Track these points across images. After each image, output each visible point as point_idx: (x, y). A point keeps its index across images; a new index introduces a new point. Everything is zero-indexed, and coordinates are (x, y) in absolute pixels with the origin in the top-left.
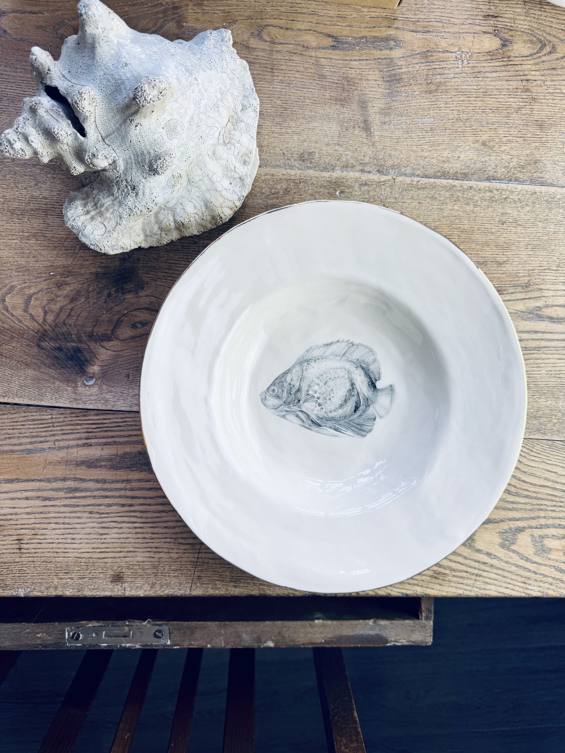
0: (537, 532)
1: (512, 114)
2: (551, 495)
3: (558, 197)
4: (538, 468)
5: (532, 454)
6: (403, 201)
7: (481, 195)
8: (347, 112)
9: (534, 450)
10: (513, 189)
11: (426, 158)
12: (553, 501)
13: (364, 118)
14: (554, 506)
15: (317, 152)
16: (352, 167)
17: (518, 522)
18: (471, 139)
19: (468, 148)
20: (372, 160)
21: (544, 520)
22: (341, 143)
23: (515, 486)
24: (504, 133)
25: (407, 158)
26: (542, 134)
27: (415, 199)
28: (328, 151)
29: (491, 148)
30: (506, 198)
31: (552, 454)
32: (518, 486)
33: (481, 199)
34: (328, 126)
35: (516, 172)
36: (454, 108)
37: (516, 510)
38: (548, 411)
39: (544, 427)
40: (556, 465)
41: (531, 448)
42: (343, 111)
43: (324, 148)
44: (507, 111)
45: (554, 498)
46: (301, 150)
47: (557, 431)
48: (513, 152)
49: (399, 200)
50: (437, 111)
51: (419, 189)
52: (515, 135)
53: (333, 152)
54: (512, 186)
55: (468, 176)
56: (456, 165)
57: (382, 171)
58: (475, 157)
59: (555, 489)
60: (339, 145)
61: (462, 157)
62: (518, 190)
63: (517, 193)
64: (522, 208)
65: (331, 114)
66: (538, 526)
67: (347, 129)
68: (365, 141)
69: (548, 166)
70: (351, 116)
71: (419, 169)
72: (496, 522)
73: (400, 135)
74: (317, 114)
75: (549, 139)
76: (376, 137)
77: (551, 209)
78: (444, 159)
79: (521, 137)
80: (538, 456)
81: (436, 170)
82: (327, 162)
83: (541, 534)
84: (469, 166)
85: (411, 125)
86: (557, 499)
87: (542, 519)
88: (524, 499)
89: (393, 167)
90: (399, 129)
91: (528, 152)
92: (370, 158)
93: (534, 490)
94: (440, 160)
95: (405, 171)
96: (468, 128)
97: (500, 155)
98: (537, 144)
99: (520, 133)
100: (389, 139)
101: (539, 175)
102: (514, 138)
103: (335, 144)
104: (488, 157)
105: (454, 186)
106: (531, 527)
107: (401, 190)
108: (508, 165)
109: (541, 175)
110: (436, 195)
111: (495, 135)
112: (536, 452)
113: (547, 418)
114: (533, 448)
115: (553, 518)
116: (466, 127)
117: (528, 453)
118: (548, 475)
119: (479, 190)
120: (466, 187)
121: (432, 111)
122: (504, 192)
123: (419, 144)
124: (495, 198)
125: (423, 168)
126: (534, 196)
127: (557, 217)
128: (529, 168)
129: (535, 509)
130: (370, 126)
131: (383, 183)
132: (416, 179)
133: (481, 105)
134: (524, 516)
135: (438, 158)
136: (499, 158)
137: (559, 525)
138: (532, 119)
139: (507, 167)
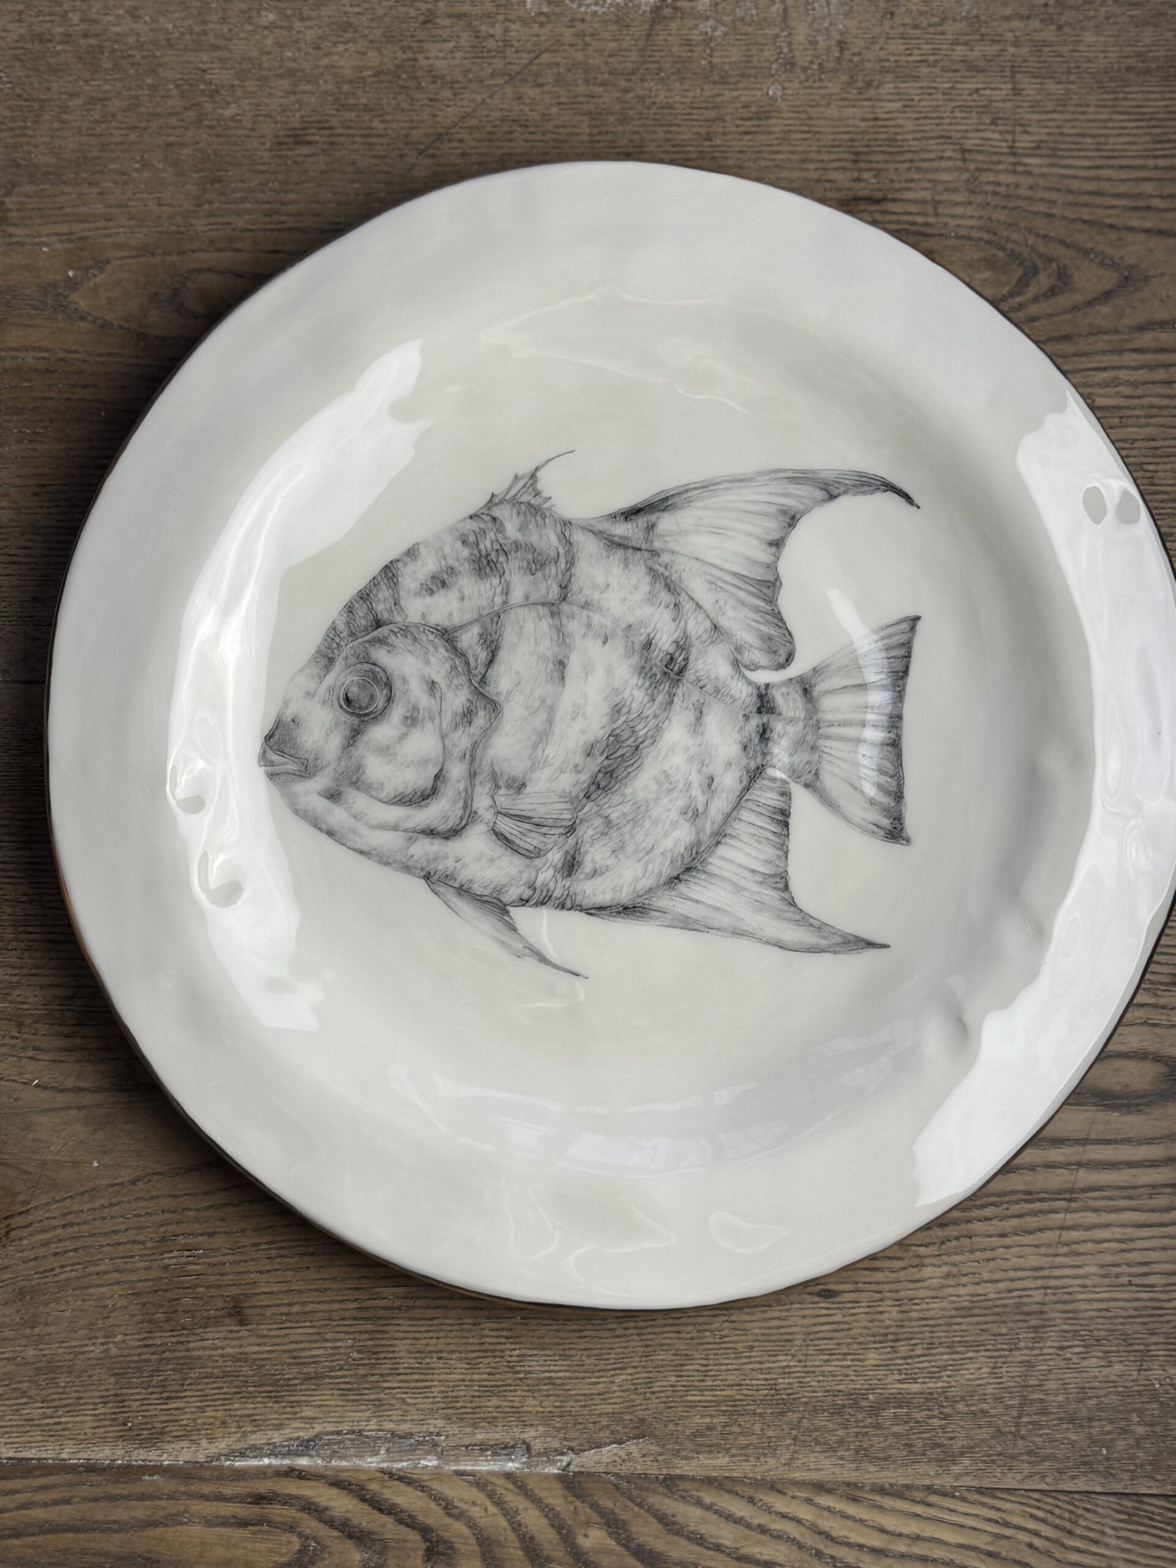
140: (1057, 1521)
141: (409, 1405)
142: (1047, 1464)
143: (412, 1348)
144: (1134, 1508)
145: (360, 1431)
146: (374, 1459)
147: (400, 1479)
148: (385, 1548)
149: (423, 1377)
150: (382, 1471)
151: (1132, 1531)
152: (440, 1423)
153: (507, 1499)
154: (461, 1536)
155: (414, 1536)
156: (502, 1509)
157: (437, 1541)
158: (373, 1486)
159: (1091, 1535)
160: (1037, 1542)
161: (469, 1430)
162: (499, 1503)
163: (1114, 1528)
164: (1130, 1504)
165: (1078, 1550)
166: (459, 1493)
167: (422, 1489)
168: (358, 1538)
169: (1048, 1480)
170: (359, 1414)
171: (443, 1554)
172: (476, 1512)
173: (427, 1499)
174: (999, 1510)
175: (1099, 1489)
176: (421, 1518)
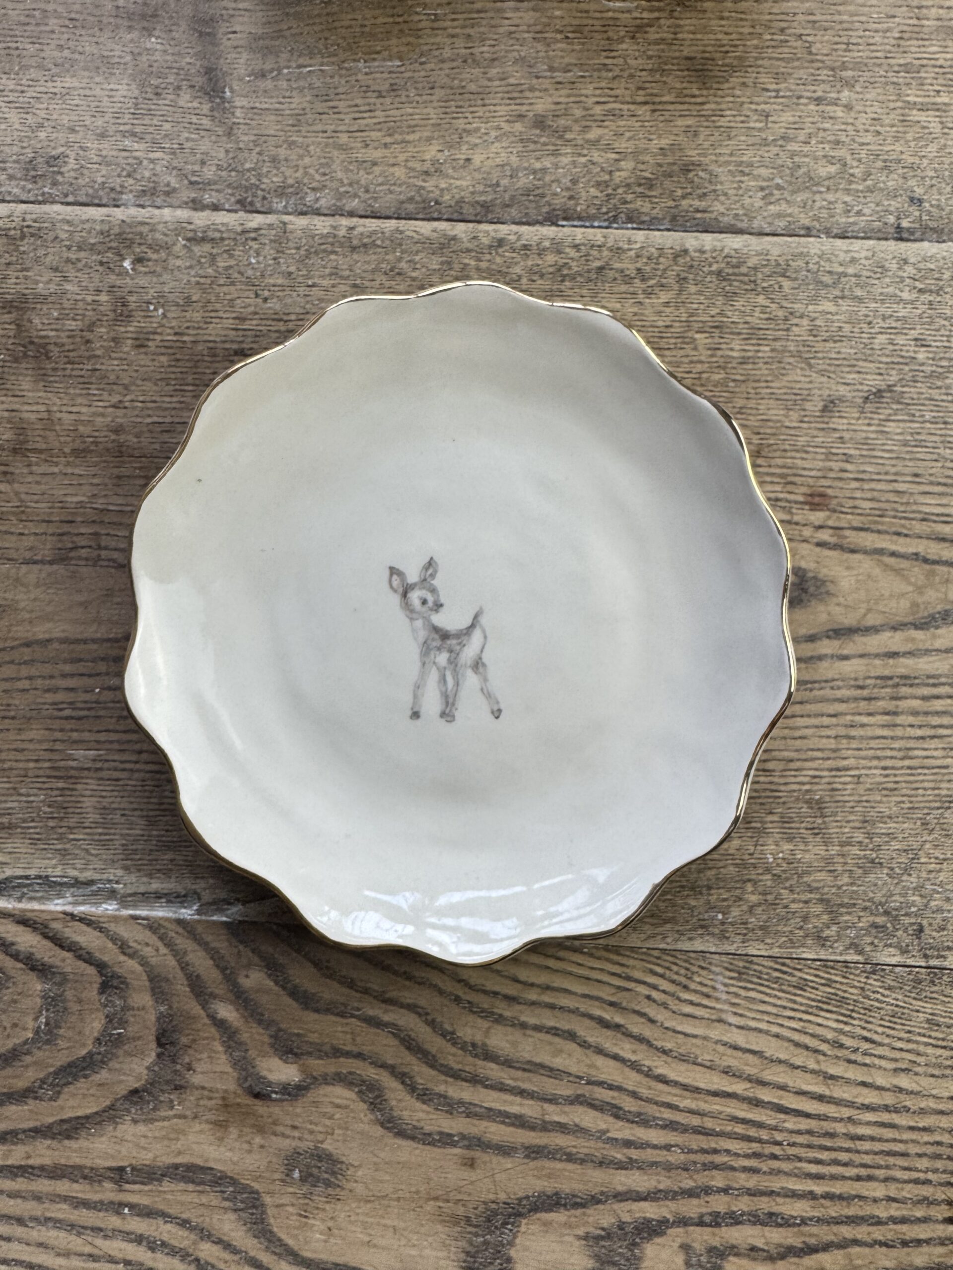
0: (701, 1238)
1: (621, 40)
2: (744, 1121)
3: (752, 262)
4: (705, 1038)
5: (686, 996)
6: (310, 283)
7: (530, 263)
8: (159, 47)
9: (693, 986)
10: (621, 244)
11: (375, 164)
12: (749, 1139)
13: (206, 63)
14: (756, 1155)
15: (72, 155)
16: (168, 194)
17: (643, 1204)
18: (502, 110)
19: (493, 134)
20: (224, 174)
21: (725, 1198)
22: (138, 129)
23: (634, 1095)
24: (598, 92)
25: (322, 165)
26: (705, 92)
27: (342, 277)
28: (104, 153)
29: (560, 133)
30: (601, 269)
31: (746, 998)
32: (644, 1092)
33: (531, 271)
34: (106, 86)
35: (630, 197)
36: (458, 31)
37: (639, 1168)
38: (731, 868)
39: (720, 916)
40: (760, 1031)
41: (683, 980)
42: (148, 46)
43: (92, 145)
44: (605, 36)
45: (752, 1132)
46: (28, 150)
47: (761, 928)
48: (622, 145)
49: (300, 279)
50: (411, 39)
51: (354, 249)
52: (628, 99)
53: (115, 153)
54: (617, 235)
55: (492, 212)
56: (458, 183)
57: (251, 203)
58: (514, 159)
59: (757, 1103)
60: (134, 134)
61: (477, 159)
62: (638, 246)
63: (632, 253)
64: (649, 294)
65: (117, 53)
66: (707, 1219)
67: (157, 94)
68: (206, 122)
69: (723, 178)
70: (169, 58)
71: (356, 196)
72: (576, 1205)
73: (305, 105)
74: (77, 56)
75: (723, 106)
76: (238, 113)
77: (730, 296)
78: (427, 166)
79: (646, 103)
80: (705, 1002)
81: (402, 197)
82: (100, 180)
83: (716, 1242)
84: (498, 185)
85: (336, 79)
86: (764, 1135)
87: (717, 1197)
88: (662, 1132)
89: (281, 191)
90: (301, 90)
91: (665, 142)
92: (219, 168)
93: (693, 1105)
94: (412, 169)
95: (317, 200)
96: (497, 83)
97: (585, 152)
98: (690, 121)
99: (641, 92)
100: (273, 118)
101: (696, 203)
102: (625, 107)
103: (124, 134)
104: (552, 158)
105: (454, 238)
106: (683, 1222)
107: (302, 252)
108: (607, 177)
109: (703, 204)
110: (403, 265)
111: (572, 99)
112: (696, 991)
113: (729, 890)
114: (690, 978)
115: (753, 1193)
116: (490, 80)
117: (672, 995)
118: (733, 1060)
119: (526, 247)
120: (486, 241)
121: (394, 41)
122: (594, 253)
123: (355, 128)
124: (570, 268)
125: (367, 191)
126: (681, 261)
127: (749, 319)
128: (667, 183)
129: (695, 1163)
130: (221, 84)
131: (253, 235)
132: (345, 222)
133: (532, 21)
134: (661, 1187)
135: (410, 164)
136: (583, 160)
137: (771, 1214)
138: (677, 54)
139: (606, 184)
140: (675, 977)
141: (92, 855)
142: (668, 926)
143: (98, 806)
144: (745, 967)
145: (47, 877)
146: (60, 901)
147: (81, 920)
148: (64, 979)
149: (106, 831)
150: (65, 913)
151: (741, 987)
152: (120, 872)
153: (178, 942)
154: (133, 972)
155: (91, 970)
156: (172, 950)
157: (112, 977)
158: (56, 925)
159: (705, 990)
160: (655, 994)
161: (145, 879)
162: (169, 945)
163: (725, 985)
164: (741, 964)
165: (692, 1003)
166: (133, 935)
167: (101, 930)
168: (39, 971)
169: (669, 940)
170: (47, 861)
171: (116, 988)
172: (148, 951)
173: (105, 939)
174: (622, 965)
175: (713, 950)
176: (97, 954)
